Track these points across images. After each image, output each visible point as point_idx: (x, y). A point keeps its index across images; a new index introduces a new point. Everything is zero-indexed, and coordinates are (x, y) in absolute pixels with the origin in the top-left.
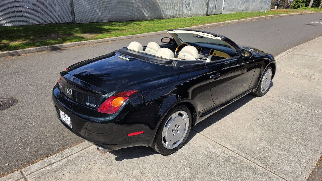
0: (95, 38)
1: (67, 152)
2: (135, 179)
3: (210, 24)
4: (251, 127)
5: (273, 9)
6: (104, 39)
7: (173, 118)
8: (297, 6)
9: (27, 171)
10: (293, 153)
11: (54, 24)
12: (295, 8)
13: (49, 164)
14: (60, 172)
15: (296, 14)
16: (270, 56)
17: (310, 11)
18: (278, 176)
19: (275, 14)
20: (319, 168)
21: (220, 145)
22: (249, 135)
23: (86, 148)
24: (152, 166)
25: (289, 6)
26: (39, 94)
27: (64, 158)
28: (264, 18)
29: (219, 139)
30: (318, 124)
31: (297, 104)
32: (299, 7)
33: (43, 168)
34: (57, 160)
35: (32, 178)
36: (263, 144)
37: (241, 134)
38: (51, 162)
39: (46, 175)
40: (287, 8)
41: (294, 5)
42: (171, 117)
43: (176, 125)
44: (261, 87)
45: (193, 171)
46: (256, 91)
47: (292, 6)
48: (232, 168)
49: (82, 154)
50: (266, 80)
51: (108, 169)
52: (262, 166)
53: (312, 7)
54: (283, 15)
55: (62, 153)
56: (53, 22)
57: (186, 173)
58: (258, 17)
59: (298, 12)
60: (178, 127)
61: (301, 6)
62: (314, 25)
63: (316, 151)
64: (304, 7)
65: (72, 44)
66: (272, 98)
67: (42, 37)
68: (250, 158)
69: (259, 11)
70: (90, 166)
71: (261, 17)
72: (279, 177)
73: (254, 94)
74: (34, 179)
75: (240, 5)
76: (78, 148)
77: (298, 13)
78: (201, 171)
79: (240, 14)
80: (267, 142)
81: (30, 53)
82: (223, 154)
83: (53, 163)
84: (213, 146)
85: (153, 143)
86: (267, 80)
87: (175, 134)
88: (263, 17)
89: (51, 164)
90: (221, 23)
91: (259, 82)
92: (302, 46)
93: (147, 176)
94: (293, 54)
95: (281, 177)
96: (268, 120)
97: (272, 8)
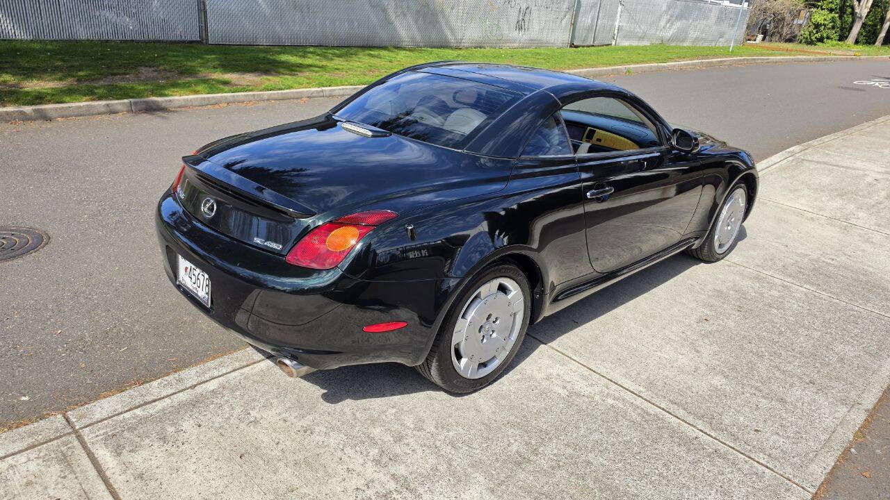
0: (263, 86)
1: (190, 375)
2: (376, 451)
3: (581, 70)
4: (684, 336)
5: (751, 42)
6: (288, 91)
7: (482, 297)
8: (816, 38)
9: (81, 417)
10: (795, 407)
11: (150, 42)
12: (810, 43)
13: (142, 403)
14: (173, 424)
15: (812, 57)
16: (742, 154)
17: (853, 54)
18: (754, 460)
19: (755, 55)
20: (860, 447)
21: (603, 377)
22: (680, 356)
23: (242, 368)
24: (421, 420)
25: (795, 37)
26: (107, 224)
27: (184, 390)
28: (728, 63)
29: (600, 362)
30: (862, 338)
31: (808, 287)
32: (821, 40)
33: (127, 411)
34: (164, 394)
35: (97, 436)
36: (718, 381)
37: (659, 354)
38: (149, 398)
39: (135, 429)
40: (790, 40)
41: (810, 35)
42: (480, 293)
43: (490, 316)
44: (716, 237)
45: (530, 438)
46: (701, 247)
47: (804, 38)
48: (634, 436)
49: (232, 382)
50: (730, 217)
51: (304, 423)
52: (712, 434)
53: (857, 42)
54: (779, 57)
55: (176, 375)
56: (146, 38)
57: (512, 441)
58: (710, 60)
59: (818, 53)
60: (494, 322)
61: (828, 38)
62: (861, 90)
63: (855, 404)
64: (835, 42)
65: (197, 98)
66: (743, 268)
67: (115, 74)
68: (681, 413)
69: (713, 44)
70: (253, 413)
71: (720, 59)
72: (756, 464)
73: (695, 254)
74: (101, 437)
75: (662, 23)
76: (221, 364)
77: (819, 57)
78: (550, 438)
79: (662, 49)
80: (726, 377)
81: (81, 115)
82: (610, 401)
83: (154, 401)
84: (585, 378)
85: (427, 359)
86: (733, 220)
87: (487, 339)
88: (725, 61)
89: (146, 404)
90: (610, 68)
91: (709, 223)
92: (827, 140)
93: (408, 444)
94: (803, 160)
95: (762, 464)
96: (731, 324)
97: (749, 40)
